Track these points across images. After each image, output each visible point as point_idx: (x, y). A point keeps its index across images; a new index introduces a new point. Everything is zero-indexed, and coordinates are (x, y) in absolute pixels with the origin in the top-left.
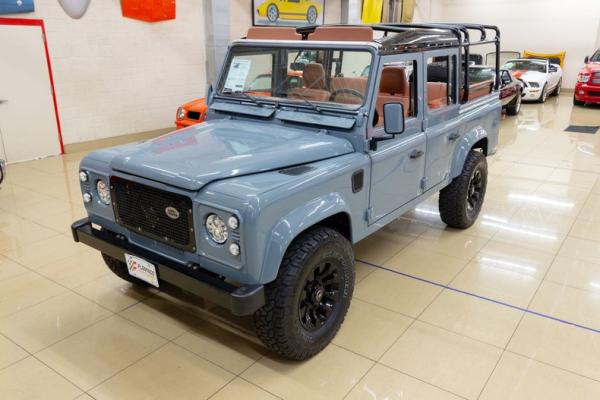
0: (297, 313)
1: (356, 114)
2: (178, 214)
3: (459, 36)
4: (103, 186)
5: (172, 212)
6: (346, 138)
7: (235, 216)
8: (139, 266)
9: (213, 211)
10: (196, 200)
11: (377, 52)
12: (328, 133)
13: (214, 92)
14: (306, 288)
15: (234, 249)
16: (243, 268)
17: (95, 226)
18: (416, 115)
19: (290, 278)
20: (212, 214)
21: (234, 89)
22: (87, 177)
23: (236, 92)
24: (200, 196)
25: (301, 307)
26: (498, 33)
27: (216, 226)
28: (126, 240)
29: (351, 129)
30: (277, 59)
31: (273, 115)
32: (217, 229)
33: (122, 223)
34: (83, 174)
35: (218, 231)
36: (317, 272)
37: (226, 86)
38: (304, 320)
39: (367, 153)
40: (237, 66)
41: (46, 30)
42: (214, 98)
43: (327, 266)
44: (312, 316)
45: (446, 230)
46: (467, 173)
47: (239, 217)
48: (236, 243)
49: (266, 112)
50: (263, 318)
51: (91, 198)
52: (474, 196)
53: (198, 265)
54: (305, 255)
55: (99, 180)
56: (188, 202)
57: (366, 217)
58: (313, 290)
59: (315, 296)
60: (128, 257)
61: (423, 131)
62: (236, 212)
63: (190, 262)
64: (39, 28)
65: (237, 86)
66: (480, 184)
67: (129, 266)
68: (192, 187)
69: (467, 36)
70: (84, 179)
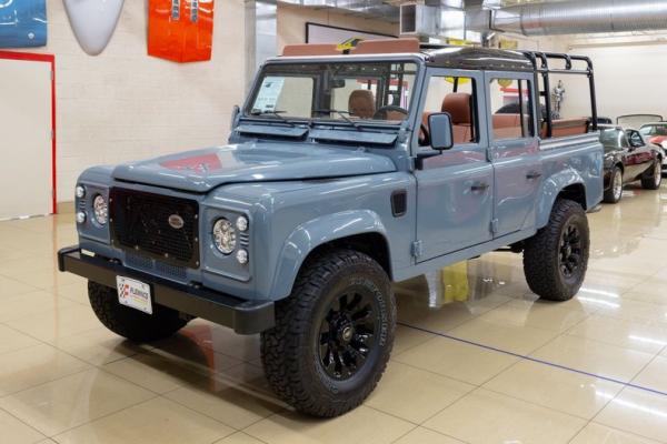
0: (316, 349)
1: (398, 129)
2: (182, 222)
3: (534, 62)
4: (102, 201)
5: (176, 222)
6: (387, 155)
7: (245, 215)
8: (132, 290)
9: (222, 214)
10: (203, 202)
11: (422, 63)
12: (367, 151)
13: (241, 114)
14: (329, 319)
15: (241, 256)
16: (251, 279)
17: (84, 252)
18: (478, 141)
19: (308, 299)
20: (220, 218)
21: (264, 109)
22: (84, 192)
23: (266, 112)
24: (208, 199)
25: (323, 342)
26: (590, 65)
27: (224, 231)
28: (120, 264)
29: (392, 146)
30: (318, 84)
31: (305, 135)
32: (224, 238)
33: (118, 242)
34: (80, 189)
35: (226, 239)
36: (343, 300)
37: (254, 107)
38: (326, 361)
39: (411, 173)
40: (268, 86)
41: (56, 66)
42: (241, 120)
43: (358, 298)
44: (336, 358)
45: (537, 301)
46: (557, 224)
47: (250, 217)
48: (245, 247)
49: (298, 132)
50: (273, 350)
51: (85, 218)
52: (572, 259)
53: (200, 284)
54: (327, 273)
55: (99, 195)
56: (195, 206)
57: (413, 251)
58: (339, 325)
59: (341, 333)
60: (119, 279)
61: (488, 161)
62: (247, 211)
63: (192, 282)
64: (49, 64)
65: (268, 106)
66: (579, 245)
67: (120, 292)
68: (200, 190)
69: (544, 62)
70: (80, 195)
